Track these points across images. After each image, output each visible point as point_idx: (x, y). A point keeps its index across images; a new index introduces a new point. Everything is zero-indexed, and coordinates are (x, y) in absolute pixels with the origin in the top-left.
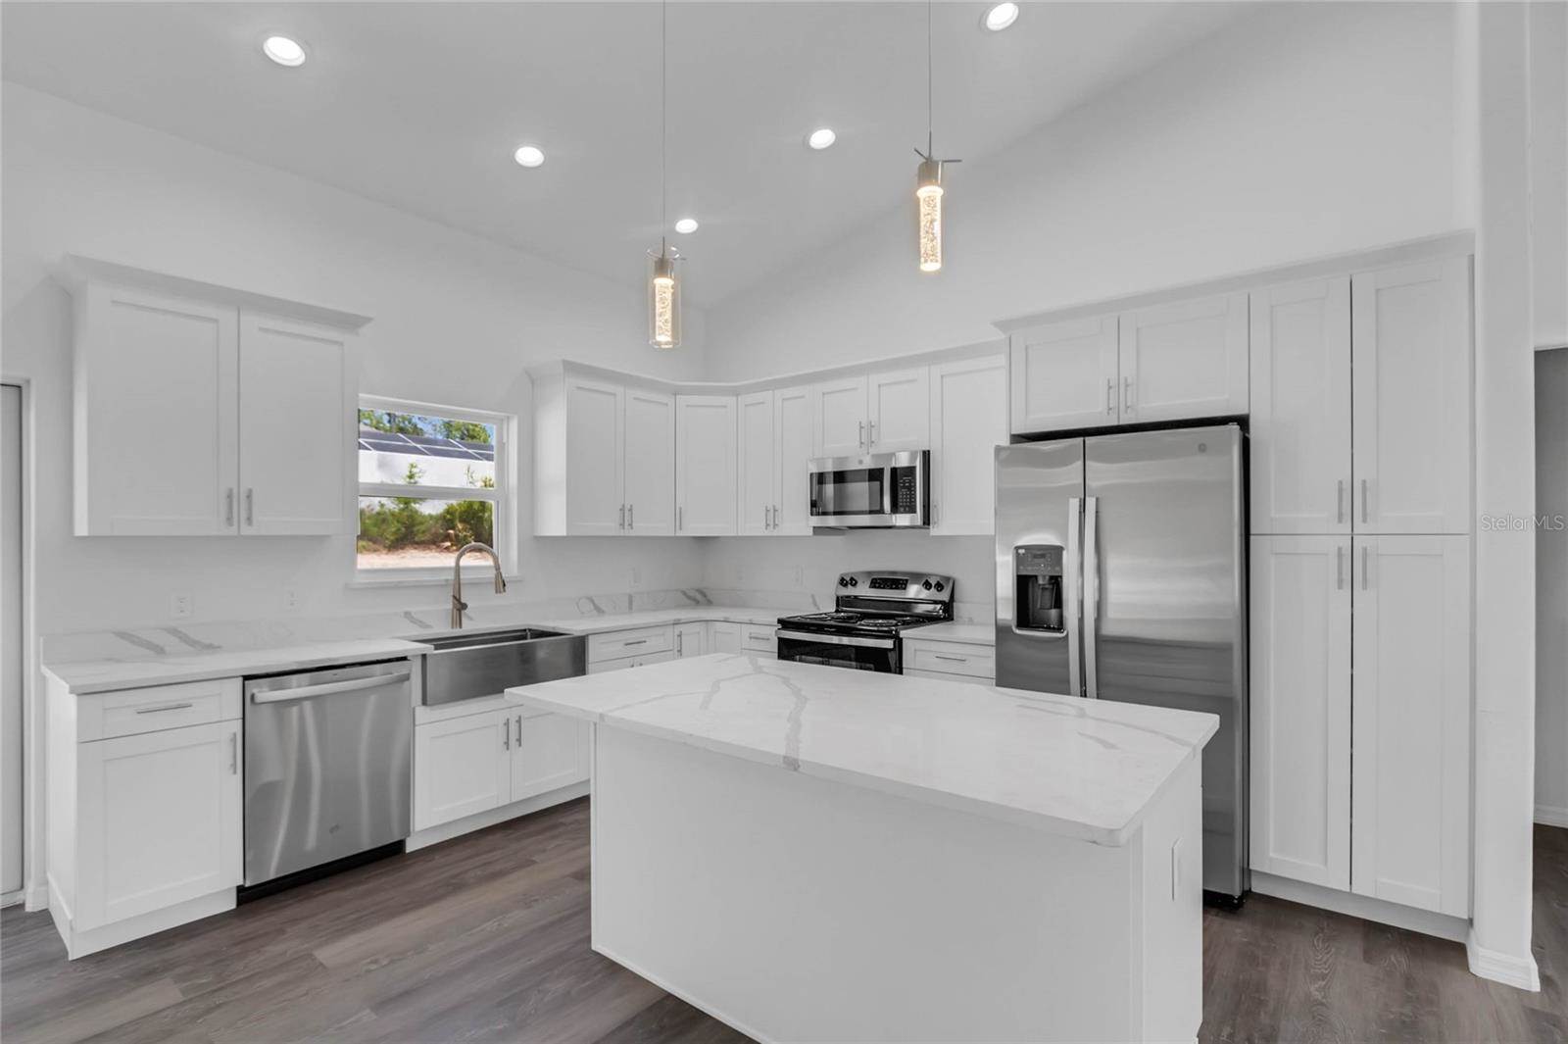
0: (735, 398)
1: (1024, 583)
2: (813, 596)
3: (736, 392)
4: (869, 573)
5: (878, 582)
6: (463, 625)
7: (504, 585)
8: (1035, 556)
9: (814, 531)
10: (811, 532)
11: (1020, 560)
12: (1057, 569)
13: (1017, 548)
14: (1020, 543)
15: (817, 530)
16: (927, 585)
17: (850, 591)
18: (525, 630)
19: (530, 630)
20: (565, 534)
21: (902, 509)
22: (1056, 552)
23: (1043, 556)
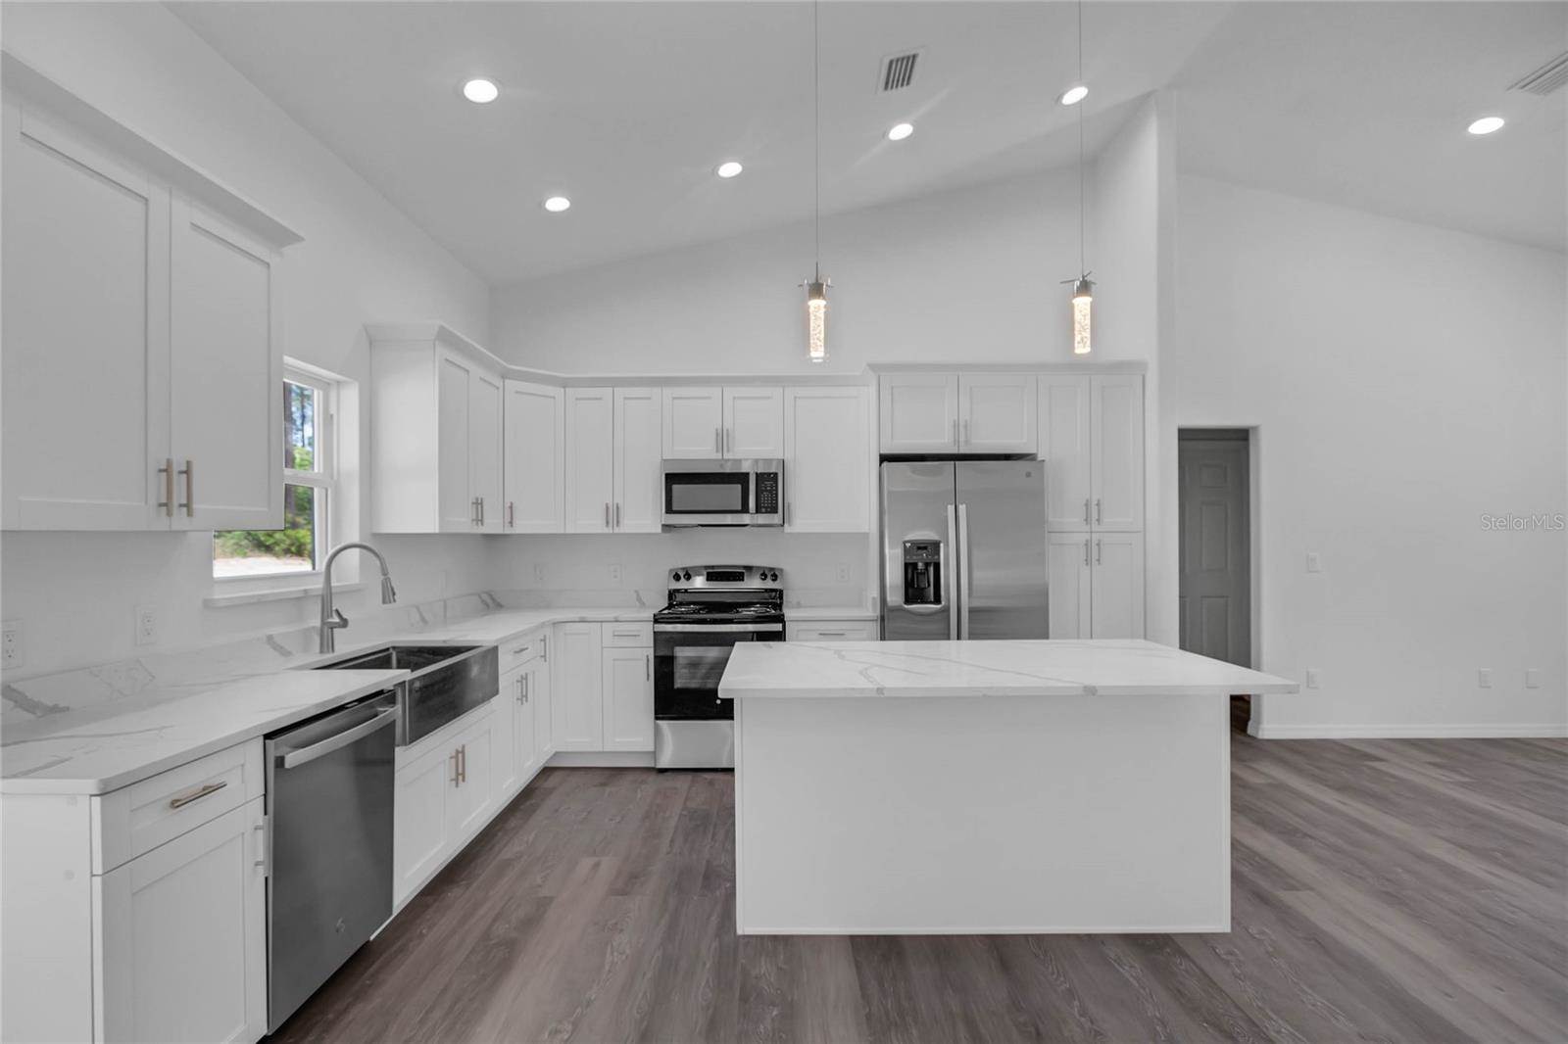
0: (562, 390)
1: (909, 568)
2: (636, 591)
3: (565, 383)
4: (706, 567)
5: (713, 576)
6: (336, 647)
7: (394, 594)
8: (919, 548)
9: (663, 530)
10: (659, 530)
11: (906, 551)
12: (936, 557)
13: (905, 543)
14: (907, 539)
15: (666, 527)
16: (764, 576)
17: (683, 585)
18: (388, 649)
19: (394, 648)
20: (437, 531)
21: (764, 510)
22: (936, 545)
23: (925, 548)
